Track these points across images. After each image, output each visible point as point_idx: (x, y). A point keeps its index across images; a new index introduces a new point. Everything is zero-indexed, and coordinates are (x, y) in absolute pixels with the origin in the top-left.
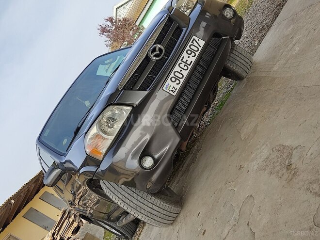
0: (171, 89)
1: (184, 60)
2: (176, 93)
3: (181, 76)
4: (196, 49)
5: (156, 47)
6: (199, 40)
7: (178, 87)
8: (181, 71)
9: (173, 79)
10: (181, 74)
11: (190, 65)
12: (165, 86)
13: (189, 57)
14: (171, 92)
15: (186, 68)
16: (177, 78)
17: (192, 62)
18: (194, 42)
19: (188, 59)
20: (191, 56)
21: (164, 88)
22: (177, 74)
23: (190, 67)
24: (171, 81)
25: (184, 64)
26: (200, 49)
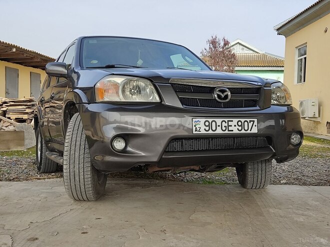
0: (197, 126)
1: (230, 123)
2: (196, 132)
3: (214, 129)
4: (246, 128)
5: (226, 91)
6: (256, 126)
7: (203, 132)
8: (219, 126)
9: (207, 124)
10: (216, 128)
11: (229, 131)
12: (197, 120)
13: (235, 126)
14: (194, 128)
15: (224, 129)
16: (210, 126)
17: (232, 131)
18: (252, 123)
19: (233, 126)
20: (237, 127)
21: (194, 120)
22: (214, 123)
23: (227, 132)
24: (205, 123)
25: (226, 125)
26: (249, 132)
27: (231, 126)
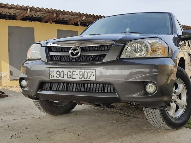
0: (52, 74)
1: (74, 73)
2: (52, 78)
3: (62, 76)
4: (86, 77)
6: (94, 75)
7: (55, 78)
8: (66, 75)
9: (58, 73)
10: (64, 76)
11: (72, 78)
12: (52, 70)
13: (77, 75)
14: (50, 75)
15: (69, 76)
16: (60, 74)
17: (75, 78)
18: (91, 73)
19: (76, 75)
20: (79, 76)
21: (51, 70)
22: (62, 73)
23: (71, 79)
25: (71, 74)
26: (87, 79)
27: (74, 75)
